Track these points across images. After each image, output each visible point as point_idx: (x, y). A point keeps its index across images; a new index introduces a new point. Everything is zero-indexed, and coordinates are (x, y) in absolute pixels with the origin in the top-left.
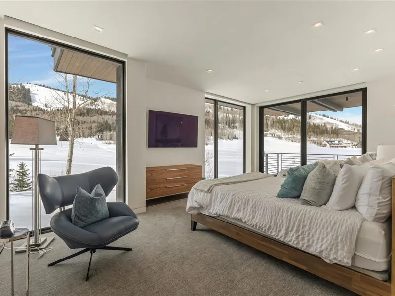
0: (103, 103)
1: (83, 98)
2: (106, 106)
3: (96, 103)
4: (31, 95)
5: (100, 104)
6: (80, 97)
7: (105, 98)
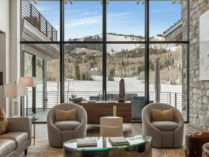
7: (159, 35)
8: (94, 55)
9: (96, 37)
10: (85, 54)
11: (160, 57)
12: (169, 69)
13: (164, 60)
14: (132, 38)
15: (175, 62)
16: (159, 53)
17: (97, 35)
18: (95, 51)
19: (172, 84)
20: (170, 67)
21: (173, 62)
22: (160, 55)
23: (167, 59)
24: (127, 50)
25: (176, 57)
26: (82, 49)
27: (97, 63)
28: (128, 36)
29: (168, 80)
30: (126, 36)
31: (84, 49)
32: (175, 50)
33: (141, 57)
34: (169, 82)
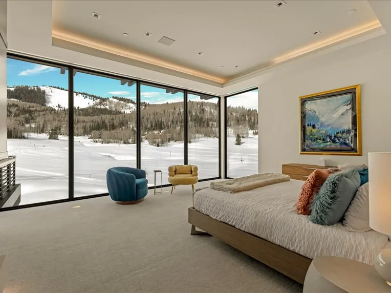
0: (111, 102)
1: (94, 99)
2: (113, 106)
3: (104, 103)
4: (46, 96)
5: (108, 103)
6: (91, 97)
7: (113, 97)
8: (31, 109)
9: (36, 88)
10: (17, 106)
11: (114, 117)
12: (122, 129)
13: (118, 121)
14: (85, 96)
15: (129, 123)
16: (114, 114)
17: (37, 86)
18: (33, 104)
19: (125, 143)
20: (123, 128)
21: (127, 123)
22: (114, 116)
23: (121, 120)
24: (78, 107)
25: (129, 119)
26: (12, 99)
27: (35, 118)
28: (80, 93)
29: (121, 140)
30: (77, 93)
31: (16, 100)
32: (129, 112)
33: (94, 116)
34: (123, 141)
